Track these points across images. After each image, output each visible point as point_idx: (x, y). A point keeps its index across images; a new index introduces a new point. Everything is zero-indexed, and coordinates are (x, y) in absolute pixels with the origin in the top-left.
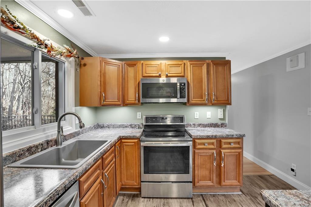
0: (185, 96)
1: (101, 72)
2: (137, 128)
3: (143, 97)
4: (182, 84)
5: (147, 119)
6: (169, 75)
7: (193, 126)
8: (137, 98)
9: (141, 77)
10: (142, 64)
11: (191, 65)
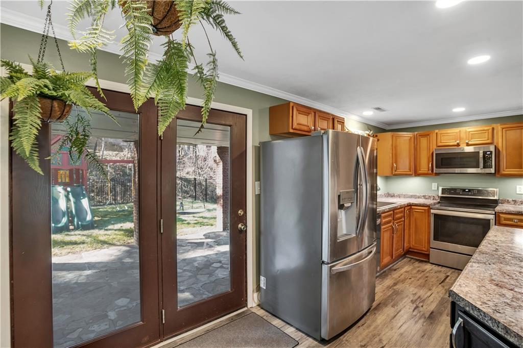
0: (492, 166)
1: (392, 145)
2: (432, 199)
3: (436, 168)
4: (488, 153)
5: (444, 191)
6: (470, 143)
7: (513, 203)
8: (430, 168)
9: (435, 147)
10: (437, 133)
11: (504, 130)
